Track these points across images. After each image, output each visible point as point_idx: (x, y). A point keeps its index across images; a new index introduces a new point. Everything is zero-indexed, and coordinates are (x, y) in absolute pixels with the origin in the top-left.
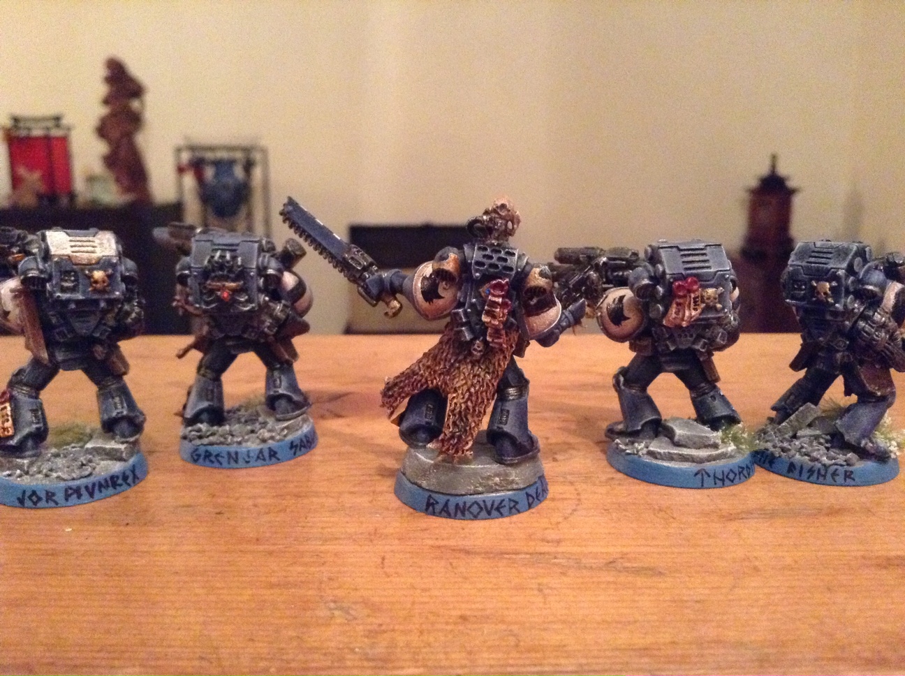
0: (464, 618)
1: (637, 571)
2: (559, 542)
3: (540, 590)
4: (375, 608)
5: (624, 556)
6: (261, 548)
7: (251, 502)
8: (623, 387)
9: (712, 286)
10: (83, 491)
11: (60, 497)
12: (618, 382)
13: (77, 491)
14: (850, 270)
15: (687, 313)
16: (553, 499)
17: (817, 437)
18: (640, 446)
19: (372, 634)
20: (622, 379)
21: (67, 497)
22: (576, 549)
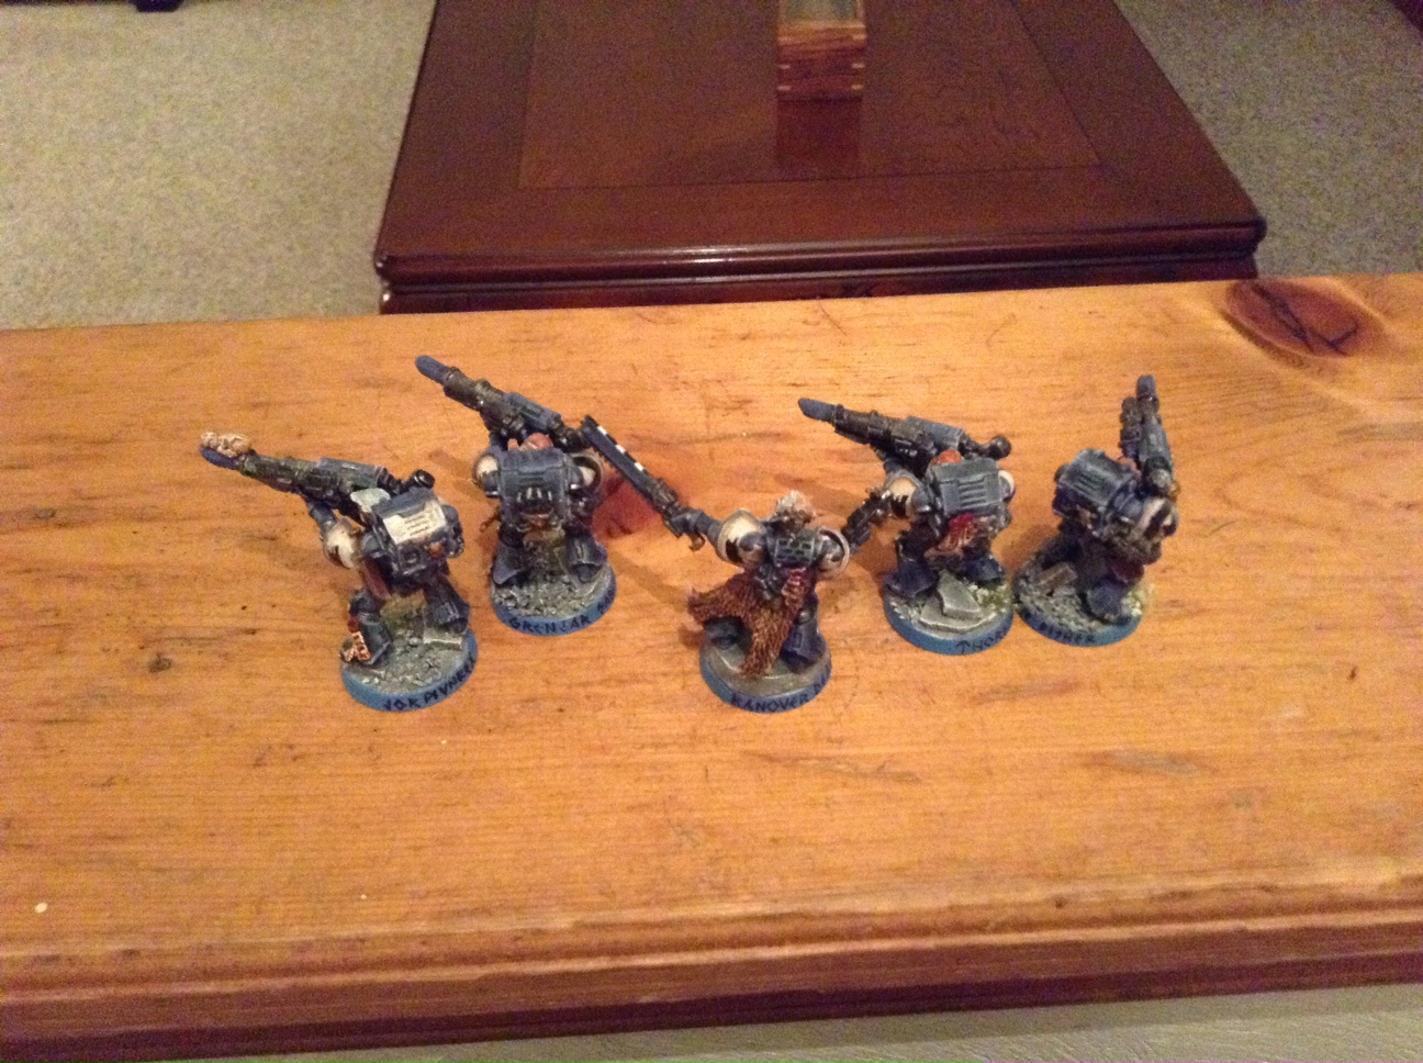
0: (774, 840)
1: (901, 778)
2: (840, 741)
3: (827, 806)
4: (712, 832)
5: (892, 759)
6: (608, 758)
7: (582, 692)
8: (902, 555)
9: (985, 516)
10: (438, 691)
11: (421, 701)
12: (897, 549)
13: (434, 695)
14: (1111, 506)
15: (960, 543)
16: (836, 678)
17: (1071, 597)
18: (913, 613)
19: (714, 861)
20: (901, 547)
21: (427, 700)
22: (853, 751)
